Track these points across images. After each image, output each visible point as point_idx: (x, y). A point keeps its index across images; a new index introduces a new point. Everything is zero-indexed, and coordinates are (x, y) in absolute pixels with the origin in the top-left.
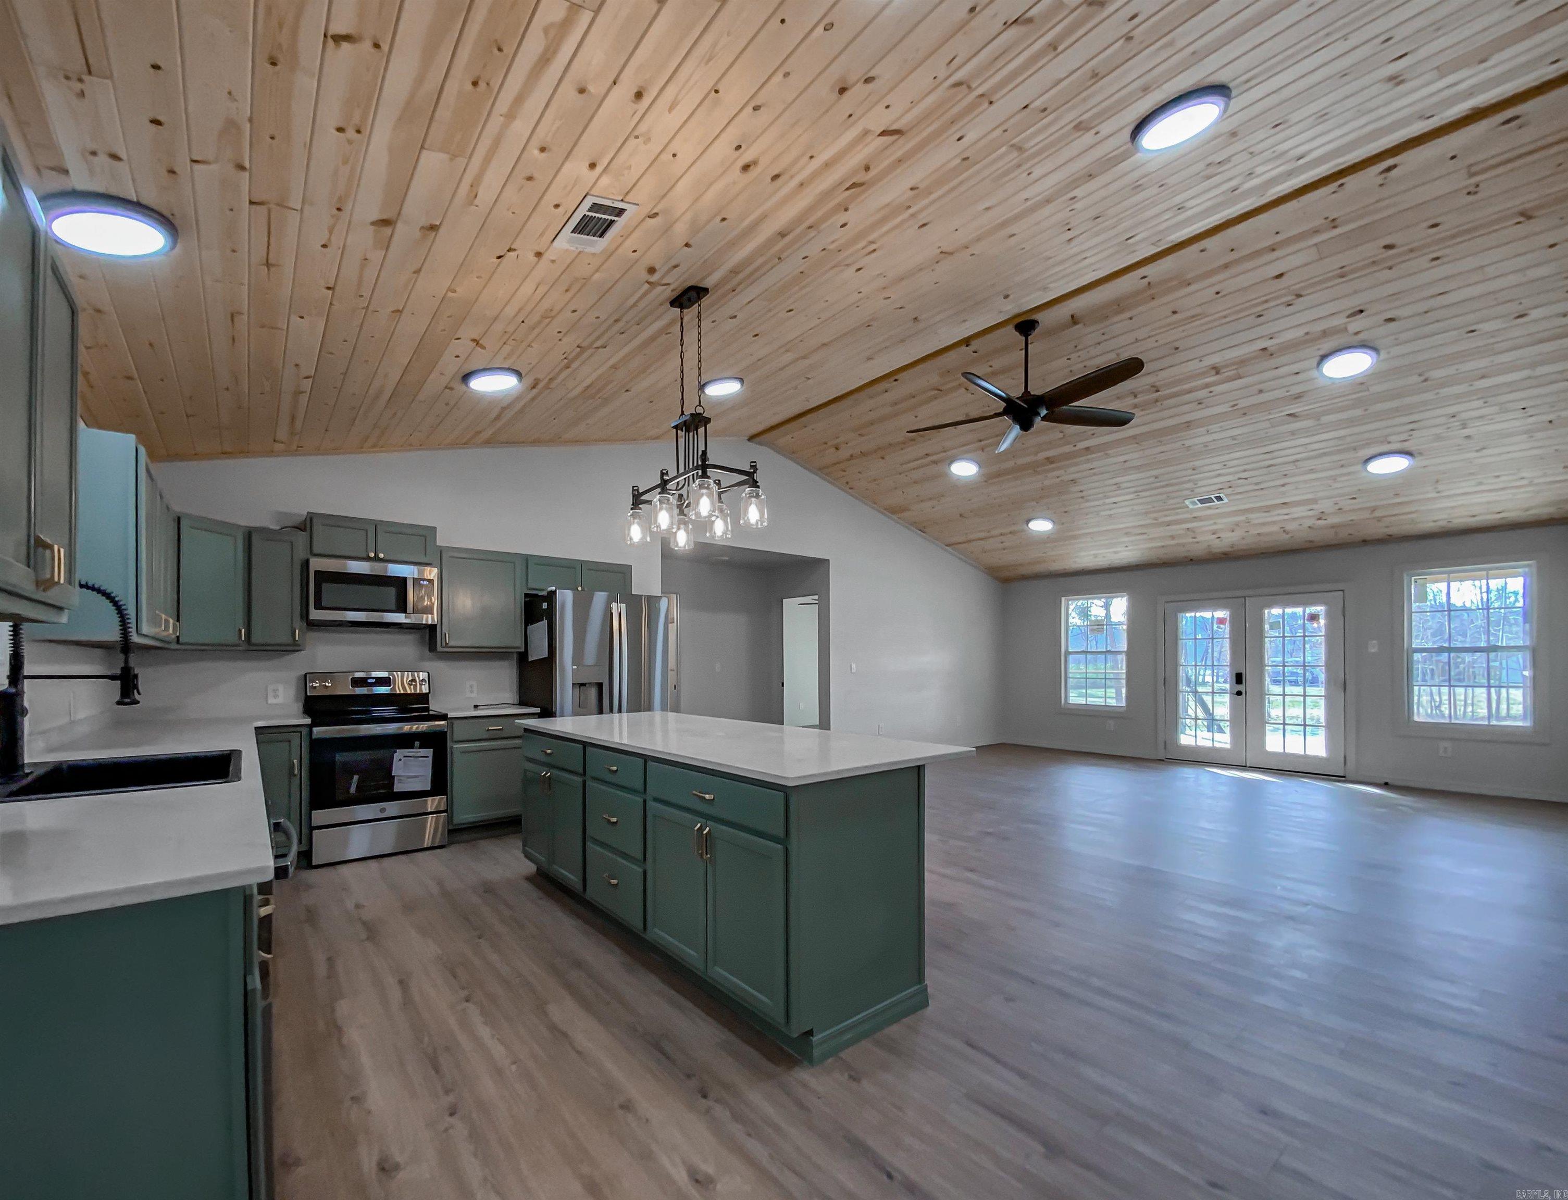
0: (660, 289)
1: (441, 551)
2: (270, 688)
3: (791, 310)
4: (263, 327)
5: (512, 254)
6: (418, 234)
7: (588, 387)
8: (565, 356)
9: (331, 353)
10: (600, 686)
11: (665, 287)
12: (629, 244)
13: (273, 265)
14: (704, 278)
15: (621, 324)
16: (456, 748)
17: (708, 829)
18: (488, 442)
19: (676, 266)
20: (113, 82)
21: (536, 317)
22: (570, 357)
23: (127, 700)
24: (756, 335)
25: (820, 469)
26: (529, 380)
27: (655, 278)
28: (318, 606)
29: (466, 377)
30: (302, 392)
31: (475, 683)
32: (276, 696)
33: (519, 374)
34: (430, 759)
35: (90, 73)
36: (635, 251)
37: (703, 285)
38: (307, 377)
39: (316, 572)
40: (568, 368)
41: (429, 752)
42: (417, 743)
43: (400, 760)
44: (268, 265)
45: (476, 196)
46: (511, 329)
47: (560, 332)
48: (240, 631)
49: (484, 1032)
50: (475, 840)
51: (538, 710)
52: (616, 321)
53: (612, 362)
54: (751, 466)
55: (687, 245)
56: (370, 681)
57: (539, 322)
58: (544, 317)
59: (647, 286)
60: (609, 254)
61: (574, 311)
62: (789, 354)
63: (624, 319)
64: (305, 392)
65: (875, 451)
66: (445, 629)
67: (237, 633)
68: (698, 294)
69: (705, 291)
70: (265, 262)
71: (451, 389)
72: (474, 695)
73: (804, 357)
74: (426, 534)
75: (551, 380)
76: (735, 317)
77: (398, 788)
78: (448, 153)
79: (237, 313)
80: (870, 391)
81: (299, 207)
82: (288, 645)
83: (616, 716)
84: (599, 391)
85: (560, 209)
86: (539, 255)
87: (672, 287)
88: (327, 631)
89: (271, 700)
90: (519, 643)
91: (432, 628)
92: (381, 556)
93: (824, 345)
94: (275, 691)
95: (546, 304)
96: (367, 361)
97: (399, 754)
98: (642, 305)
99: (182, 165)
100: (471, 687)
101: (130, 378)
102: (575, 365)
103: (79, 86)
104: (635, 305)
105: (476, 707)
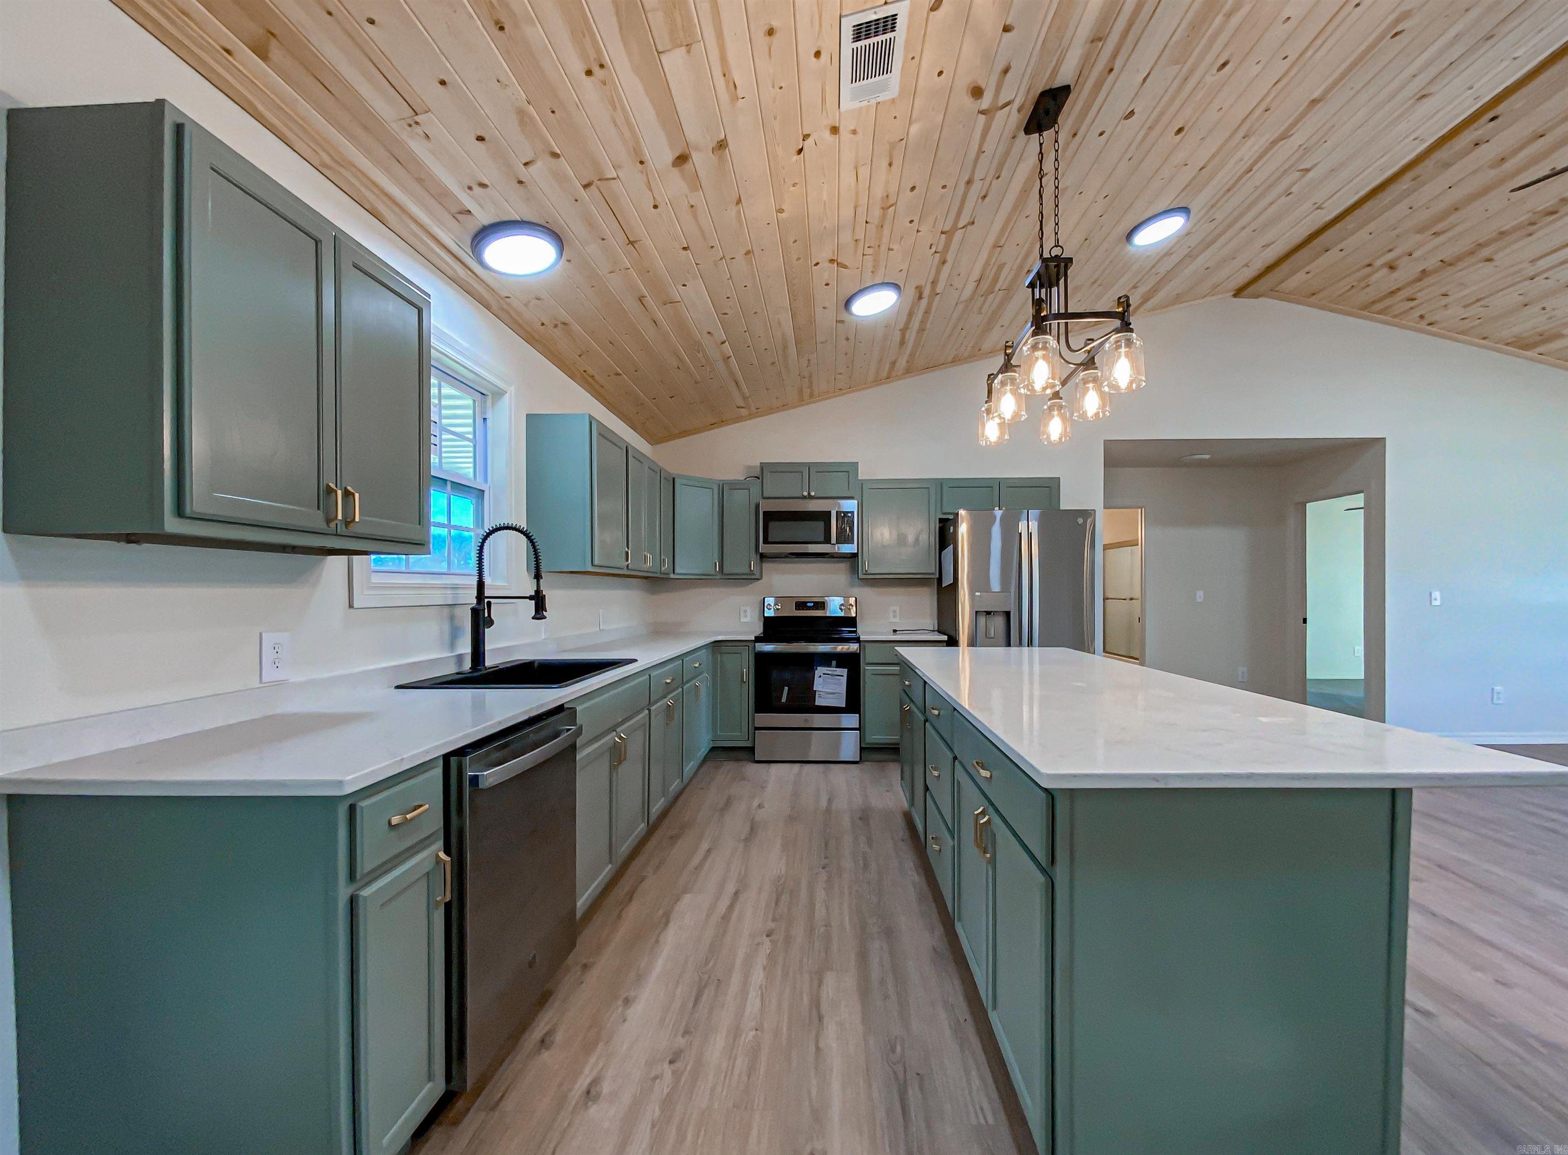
0: (1001, 115)
1: (862, 483)
2: (743, 609)
3: (1224, 65)
4: (665, 304)
5: (810, 141)
6: (714, 158)
7: (979, 281)
8: (933, 249)
9: (726, 314)
10: (1008, 614)
11: (1008, 108)
12: (928, 64)
13: (635, 242)
14: (1055, 72)
15: (976, 187)
16: (867, 670)
17: (987, 817)
18: (909, 371)
19: (1006, 71)
20: (432, 113)
21: (877, 212)
22: (940, 249)
23: (538, 616)
24: (1180, 130)
25: (1365, 307)
26: (910, 292)
27: (985, 102)
28: (766, 541)
29: (848, 303)
30: (728, 358)
31: (897, 608)
32: (746, 616)
33: (896, 286)
34: (845, 678)
35: (417, 114)
36: (940, 73)
37: (1057, 84)
38: (723, 343)
39: (765, 513)
40: (944, 262)
41: (844, 672)
42: (834, 663)
43: (820, 676)
44: (632, 243)
45: (735, 87)
46: (860, 235)
47: (911, 222)
48: (716, 564)
49: (758, 976)
50: (885, 761)
51: (945, 638)
52: (969, 182)
53: (991, 240)
54: (1119, 303)
55: (1007, 29)
56: (808, 604)
57: (884, 217)
58: (884, 209)
59: (982, 118)
60: (910, 91)
61: (913, 188)
62: (1250, 142)
63: (978, 175)
64: (730, 357)
65: (1471, 253)
66: (865, 558)
67: (714, 565)
68: (1055, 98)
69: (1065, 90)
70: (628, 242)
71: (842, 322)
72: (897, 620)
73: (1284, 136)
74: (850, 469)
75: (934, 283)
76: (1132, 113)
77: (819, 702)
78: (681, 46)
79: (642, 297)
80: (1442, 154)
81: (615, 176)
82: (747, 574)
83: (1026, 649)
84: (995, 280)
85: (824, 56)
86: (835, 130)
87: (1016, 105)
88: (773, 562)
89: (743, 620)
90: (933, 568)
91: (854, 556)
92: (813, 494)
93: (1314, 102)
94: (745, 611)
95: (878, 192)
96: (756, 313)
97: (820, 671)
98: (989, 147)
99: (523, 172)
100: (894, 612)
101: (618, 374)
102: (950, 258)
103: (418, 130)
104: (981, 151)
105: (895, 631)
